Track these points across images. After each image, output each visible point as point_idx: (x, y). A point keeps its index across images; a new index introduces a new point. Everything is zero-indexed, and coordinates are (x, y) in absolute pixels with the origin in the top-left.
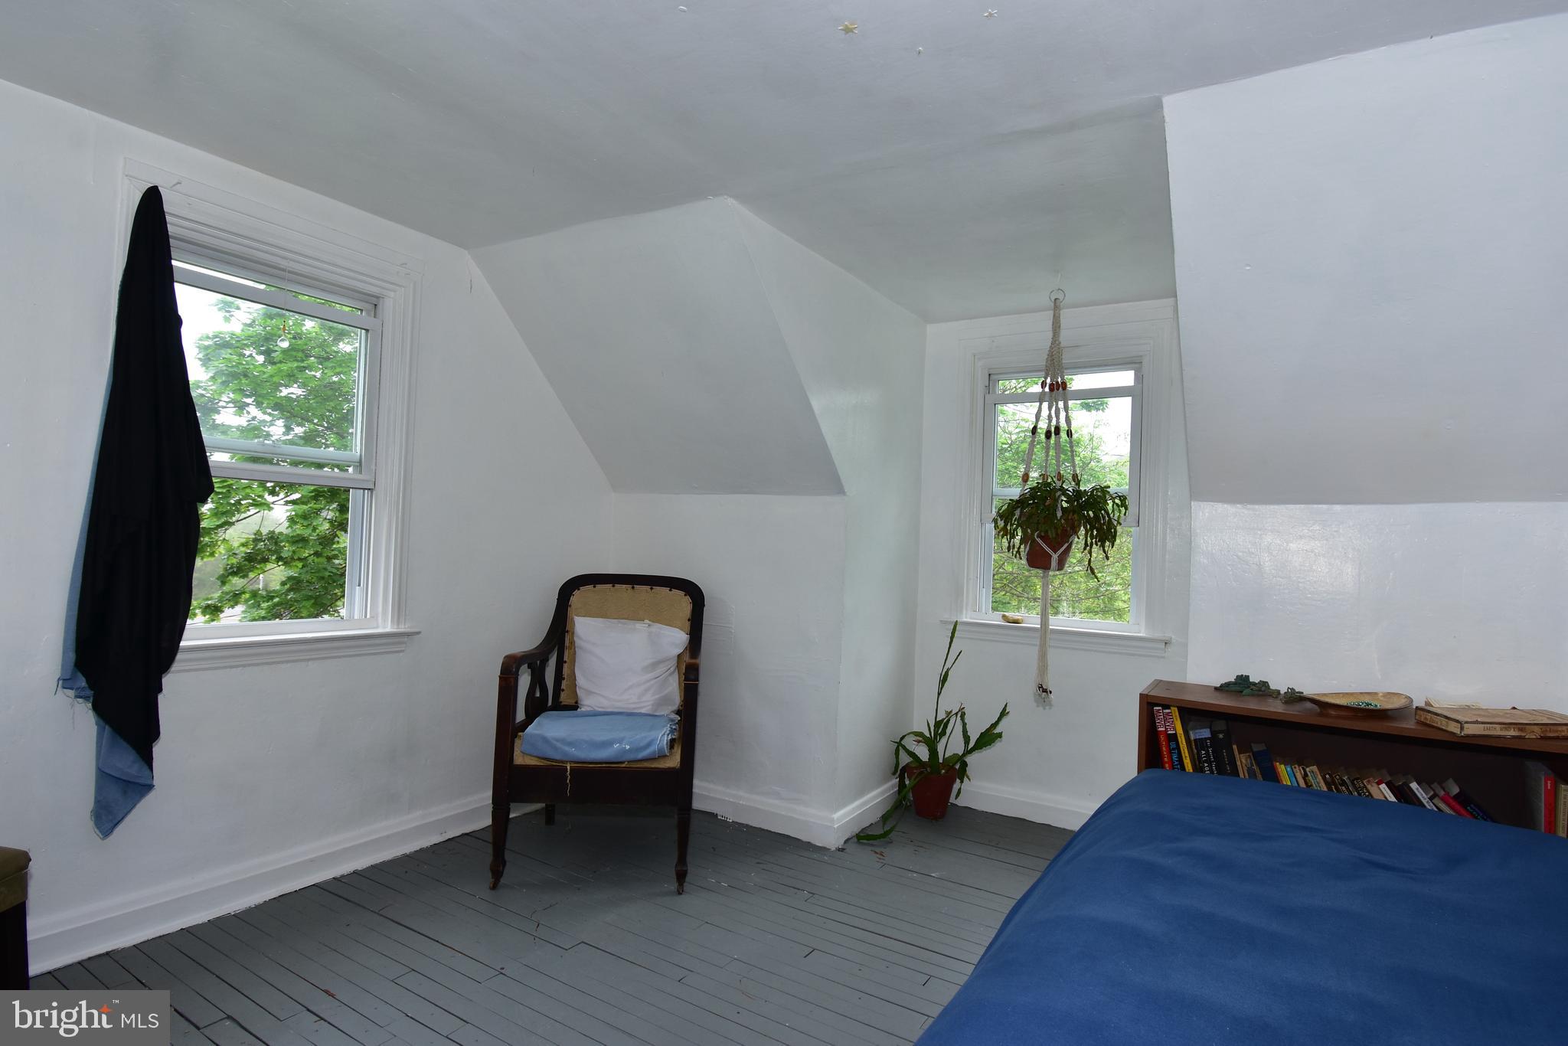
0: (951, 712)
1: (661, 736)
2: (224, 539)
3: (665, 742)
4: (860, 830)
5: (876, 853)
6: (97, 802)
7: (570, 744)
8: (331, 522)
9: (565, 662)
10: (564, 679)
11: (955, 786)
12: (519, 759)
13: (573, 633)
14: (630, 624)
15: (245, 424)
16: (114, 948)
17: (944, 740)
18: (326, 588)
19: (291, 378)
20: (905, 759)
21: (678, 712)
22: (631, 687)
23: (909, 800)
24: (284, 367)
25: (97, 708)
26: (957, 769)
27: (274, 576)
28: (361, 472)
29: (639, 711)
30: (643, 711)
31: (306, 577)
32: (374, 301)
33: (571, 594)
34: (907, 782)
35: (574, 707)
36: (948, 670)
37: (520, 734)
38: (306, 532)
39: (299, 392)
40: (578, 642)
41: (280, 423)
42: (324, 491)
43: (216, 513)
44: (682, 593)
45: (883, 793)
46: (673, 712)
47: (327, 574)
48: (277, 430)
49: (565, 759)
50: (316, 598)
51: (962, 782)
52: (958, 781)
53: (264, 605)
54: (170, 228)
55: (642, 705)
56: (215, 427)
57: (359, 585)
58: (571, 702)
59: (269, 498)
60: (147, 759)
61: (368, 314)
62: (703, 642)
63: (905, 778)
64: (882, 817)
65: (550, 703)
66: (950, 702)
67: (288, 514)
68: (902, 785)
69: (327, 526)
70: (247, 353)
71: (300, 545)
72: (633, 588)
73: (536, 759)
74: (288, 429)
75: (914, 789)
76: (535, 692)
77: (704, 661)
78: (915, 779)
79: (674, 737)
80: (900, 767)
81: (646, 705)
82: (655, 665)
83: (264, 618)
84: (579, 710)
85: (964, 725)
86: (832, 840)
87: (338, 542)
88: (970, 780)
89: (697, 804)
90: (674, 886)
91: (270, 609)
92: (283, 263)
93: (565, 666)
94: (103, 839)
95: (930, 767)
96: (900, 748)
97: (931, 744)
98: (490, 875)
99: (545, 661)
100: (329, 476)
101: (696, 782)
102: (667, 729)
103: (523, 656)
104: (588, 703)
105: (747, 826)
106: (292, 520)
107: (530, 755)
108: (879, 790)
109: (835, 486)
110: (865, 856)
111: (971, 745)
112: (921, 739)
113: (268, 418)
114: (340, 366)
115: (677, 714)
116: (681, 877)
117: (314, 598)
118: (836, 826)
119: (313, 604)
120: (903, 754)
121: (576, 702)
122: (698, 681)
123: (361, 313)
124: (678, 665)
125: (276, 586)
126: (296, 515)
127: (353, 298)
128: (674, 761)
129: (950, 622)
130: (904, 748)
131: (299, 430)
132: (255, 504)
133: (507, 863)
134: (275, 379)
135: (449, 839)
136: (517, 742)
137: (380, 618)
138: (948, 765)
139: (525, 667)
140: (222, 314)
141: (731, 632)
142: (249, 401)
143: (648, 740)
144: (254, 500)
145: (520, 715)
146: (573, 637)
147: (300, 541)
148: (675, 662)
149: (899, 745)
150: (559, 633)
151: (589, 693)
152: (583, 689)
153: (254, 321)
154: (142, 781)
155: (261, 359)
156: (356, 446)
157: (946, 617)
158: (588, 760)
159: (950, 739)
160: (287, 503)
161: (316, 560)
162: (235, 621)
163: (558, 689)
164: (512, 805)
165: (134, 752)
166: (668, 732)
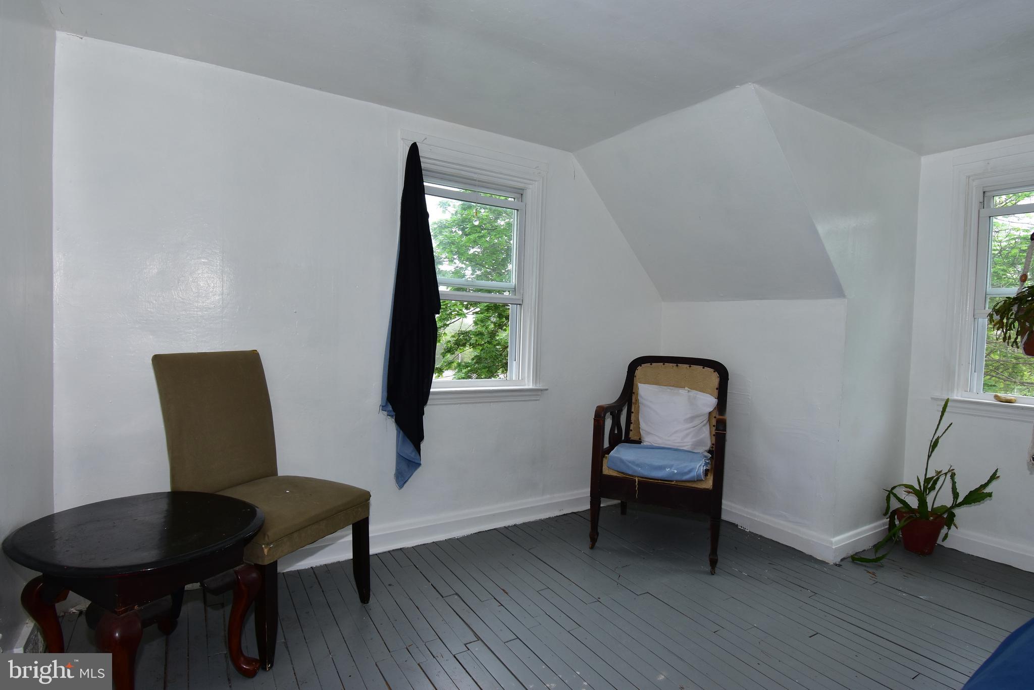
0: (941, 471)
1: (699, 467)
2: (445, 333)
3: (702, 471)
4: (854, 553)
5: (868, 572)
6: (397, 470)
7: (638, 465)
8: (495, 324)
9: (633, 412)
10: (632, 423)
11: (942, 531)
12: (606, 471)
13: (637, 394)
14: (676, 390)
15: (453, 270)
16: (403, 547)
17: (933, 494)
18: (493, 362)
19: (475, 243)
20: (895, 505)
21: (709, 452)
22: (676, 432)
23: (898, 537)
24: (472, 237)
25: (397, 422)
26: (946, 518)
27: (468, 354)
28: (515, 295)
29: (682, 448)
30: (685, 448)
31: (483, 355)
32: (521, 192)
33: (636, 369)
34: (897, 522)
35: (639, 442)
36: (938, 438)
37: (606, 455)
38: (483, 330)
39: (479, 250)
40: (640, 400)
41: (470, 268)
42: (492, 306)
43: (441, 319)
44: (712, 370)
45: (875, 528)
46: (706, 451)
47: (494, 354)
48: (468, 272)
49: (634, 474)
50: (489, 367)
51: (949, 528)
52: (946, 527)
53: (464, 371)
54: (422, 165)
55: (685, 444)
56: (441, 272)
57: (515, 361)
58: (636, 438)
59: (465, 311)
60: (418, 449)
61: (518, 200)
62: (727, 405)
63: (895, 519)
64: (875, 546)
65: (623, 438)
66: (940, 462)
67: (474, 319)
68: (892, 524)
69: (492, 326)
70: (454, 230)
71: (479, 337)
72: (677, 366)
73: (616, 472)
74: (474, 271)
75: (903, 529)
76: (614, 431)
77: (729, 416)
78: (905, 521)
79: (708, 468)
80: (891, 511)
81: (687, 444)
82: (692, 418)
83: (463, 378)
84: (642, 444)
85: (954, 483)
86: (831, 558)
87: (498, 335)
88: (957, 528)
89: (724, 517)
90: (708, 569)
91: (466, 373)
92: (475, 176)
93: (633, 415)
94: (400, 489)
95: (919, 513)
96: (891, 495)
97: (921, 496)
98: (589, 540)
99: (620, 411)
100: (495, 298)
101: (724, 502)
102: (703, 462)
103: (608, 407)
104: (648, 440)
105: (761, 536)
106: (476, 323)
107: (613, 470)
108: (872, 525)
109: (838, 291)
110: (859, 574)
111: (960, 500)
112: (911, 490)
113: (464, 266)
114: (499, 234)
115: (708, 453)
116: (713, 563)
117: (487, 368)
118: (834, 547)
119: (488, 371)
120: (893, 500)
121: (640, 439)
122: (725, 431)
123: (515, 200)
124: (709, 420)
125: (468, 360)
126: (478, 320)
127: (510, 192)
128: (709, 484)
129: (942, 400)
130: (895, 496)
131: (479, 273)
132: (459, 314)
133: (600, 535)
134: (467, 244)
135: (564, 515)
136: (605, 461)
137: (526, 380)
138: (937, 514)
139: (608, 414)
140: (442, 209)
141: (749, 399)
142: (455, 257)
143: (691, 468)
144: (458, 312)
145: (606, 444)
146: (637, 397)
147: (480, 334)
148: (707, 417)
149: (891, 493)
150: (628, 394)
151: (649, 433)
152: (644, 430)
153: (457, 212)
154: (416, 461)
155: (460, 233)
156: (513, 279)
157: (937, 394)
158: (650, 477)
159: (939, 493)
160: (473, 313)
161: (489, 346)
162: (450, 379)
163: (628, 429)
164: (602, 499)
165: (413, 446)
166: (703, 464)
